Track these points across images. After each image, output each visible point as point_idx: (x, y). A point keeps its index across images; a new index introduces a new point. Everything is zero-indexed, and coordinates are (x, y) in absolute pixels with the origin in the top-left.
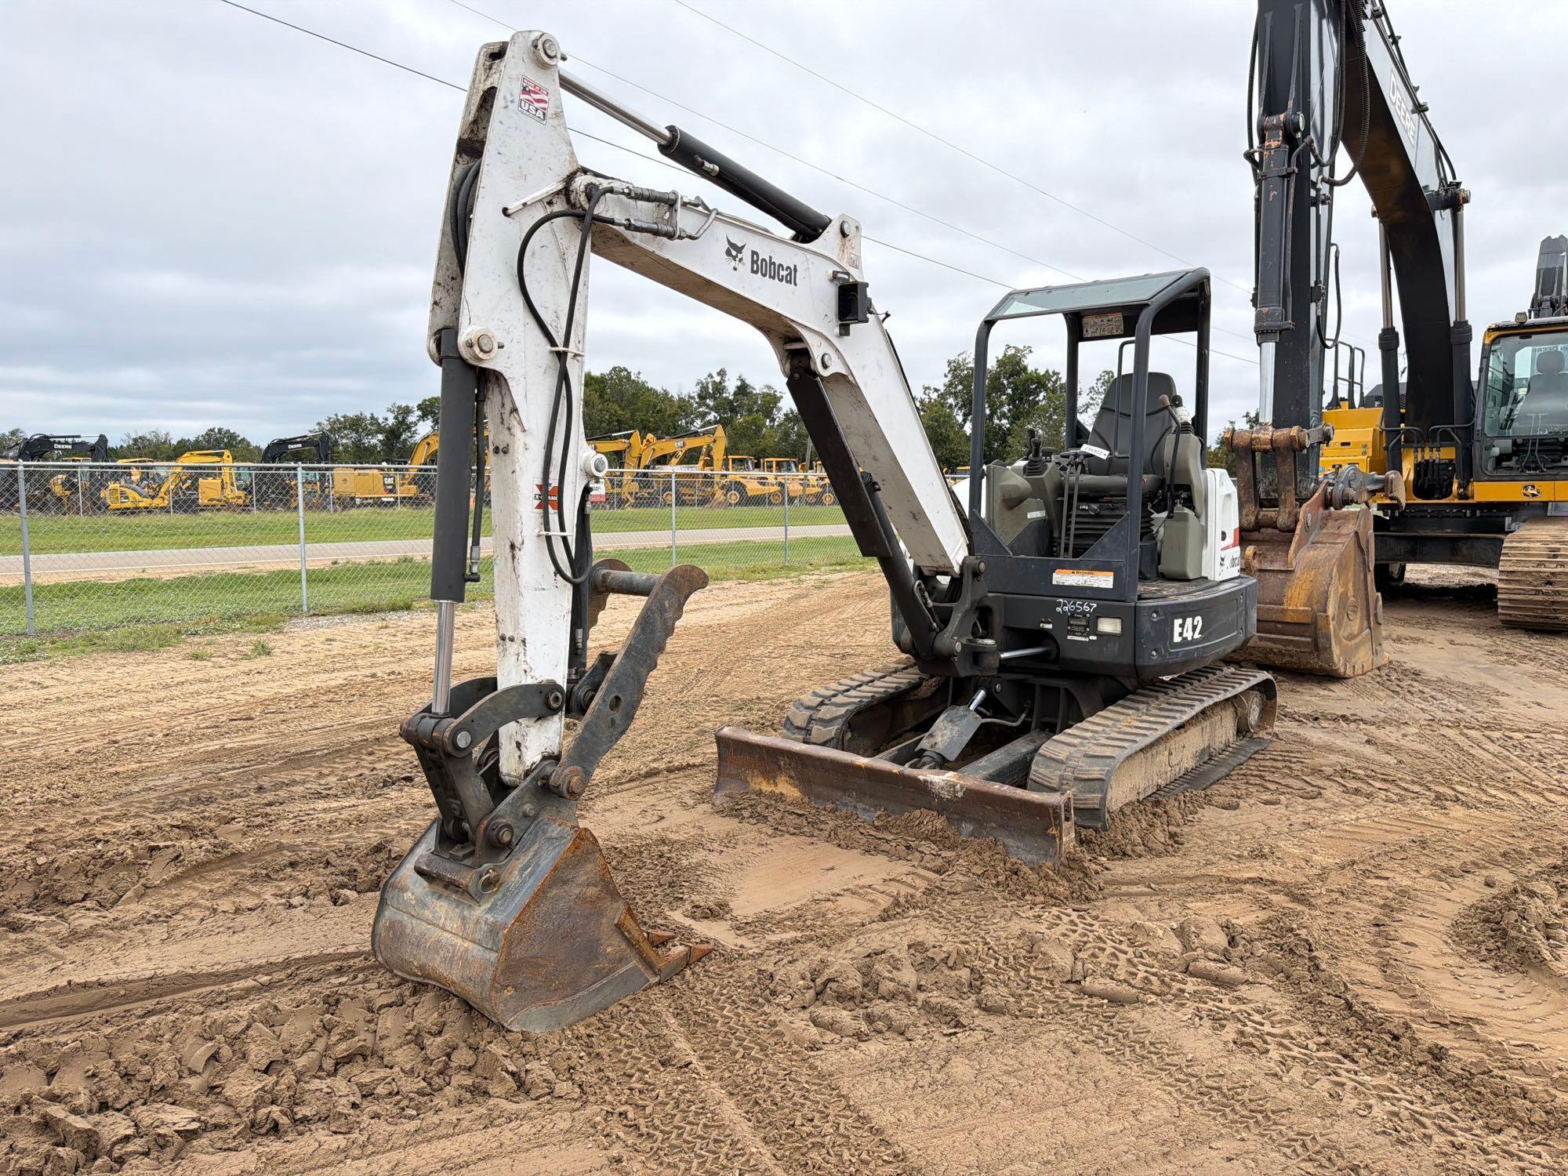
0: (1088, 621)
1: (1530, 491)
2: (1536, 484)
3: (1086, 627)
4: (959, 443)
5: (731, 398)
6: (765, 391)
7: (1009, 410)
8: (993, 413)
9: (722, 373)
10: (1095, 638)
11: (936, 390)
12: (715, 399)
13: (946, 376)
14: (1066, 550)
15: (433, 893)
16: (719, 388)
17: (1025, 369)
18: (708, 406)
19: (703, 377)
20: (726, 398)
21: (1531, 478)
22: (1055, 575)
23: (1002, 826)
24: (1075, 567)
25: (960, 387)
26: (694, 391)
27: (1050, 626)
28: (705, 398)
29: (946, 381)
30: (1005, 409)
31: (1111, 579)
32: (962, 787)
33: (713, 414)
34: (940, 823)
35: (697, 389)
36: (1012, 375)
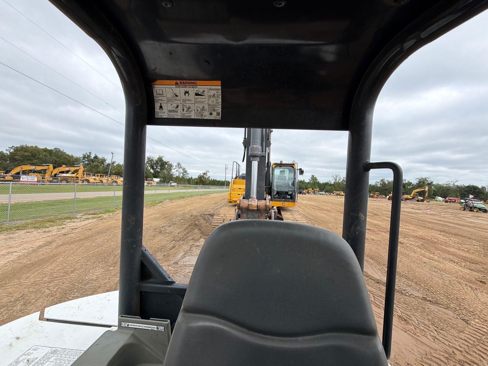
1: (283, 204)
2: (285, 202)
4: (149, 174)
5: (92, 159)
6: (102, 158)
8: (156, 168)
9: (90, 153)
12: (88, 158)
16: (89, 156)
17: (163, 160)
18: (85, 160)
19: (84, 153)
20: (91, 159)
21: (284, 201)
26: (82, 156)
28: (85, 158)
30: (159, 167)
33: (87, 162)
35: (83, 156)
36: (160, 161)
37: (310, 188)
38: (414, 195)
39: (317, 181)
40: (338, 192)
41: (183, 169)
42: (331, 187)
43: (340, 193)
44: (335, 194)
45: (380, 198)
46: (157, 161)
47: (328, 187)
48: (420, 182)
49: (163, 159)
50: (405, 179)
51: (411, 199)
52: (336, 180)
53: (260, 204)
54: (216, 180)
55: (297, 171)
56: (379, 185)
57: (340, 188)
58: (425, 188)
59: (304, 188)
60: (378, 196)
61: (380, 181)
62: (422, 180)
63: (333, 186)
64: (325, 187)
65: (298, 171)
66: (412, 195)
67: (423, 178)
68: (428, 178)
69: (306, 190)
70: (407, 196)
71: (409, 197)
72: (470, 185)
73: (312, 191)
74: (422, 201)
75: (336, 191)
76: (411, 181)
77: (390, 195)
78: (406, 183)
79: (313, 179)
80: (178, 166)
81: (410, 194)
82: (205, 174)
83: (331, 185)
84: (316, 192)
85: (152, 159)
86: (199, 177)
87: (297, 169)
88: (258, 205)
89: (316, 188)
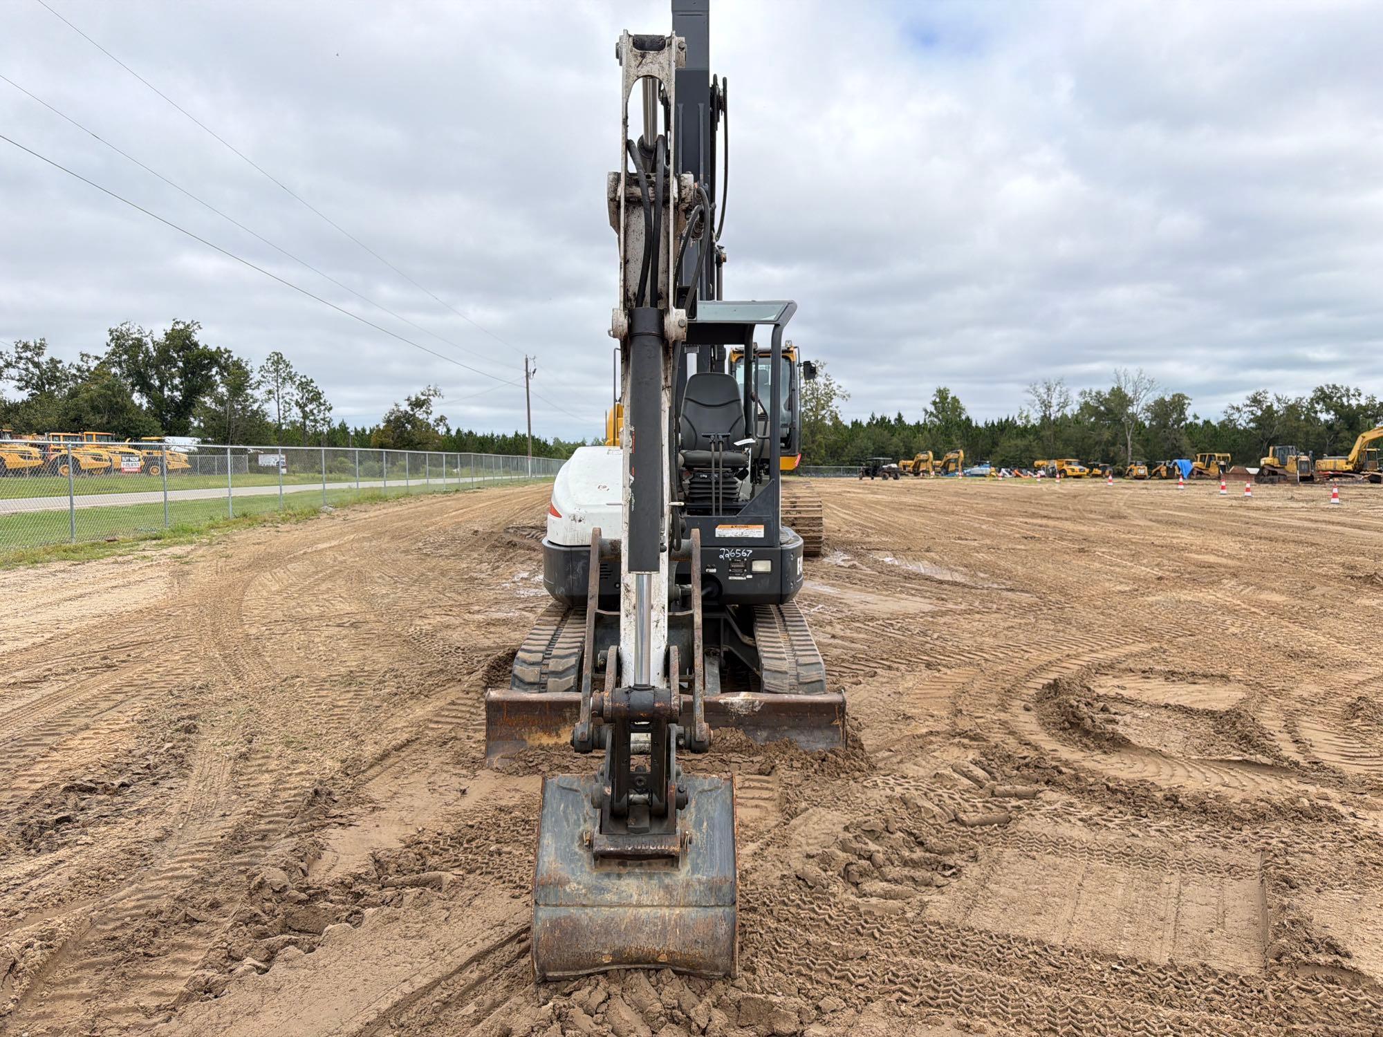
0: (745, 564)
3: (744, 568)
7: (182, 383)
8: (163, 384)
10: (750, 577)
11: (97, 358)
13: (108, 345)
14: (717, 510)
15: (608, 875)
17: (196, 345)
22: (717, 530)
23: (792, 727)
24: (734, 523)
25: (125, 357)
27: (714, 571)
29: (109, 349)
30: (177, 381)
31: (762, 530)
32: (760, 702)
34: (741, 735)
36: (182, 349)
37: (924, 450)
38: (1360, 454)
39: (959, 416)
40: (1055, 464)
41: (301, 383)
42: (1025, 442)
43: (1065, 467)
44: (1042, 472)
45: (1232, 477)
46: (163, 350)
47: (1013, 442)
49: (195, 338)
50: (1357, 390)
51: (1349, 471)
52: (1047, 405)
54: (471, 433)
56: (1243, 421)
57: (1067, 442)
59: (896, 452)
60: (1223, 468)
61: (1248, 402)
63: (1031, 437)
64: (995, 444)
66: (1353, 455)
69: (909, 462)
70: (1335, 463)
71: (1341, 464)
73: (934, 467)
75: (1050, 459)
77: (1262, 463)
78: (1359, 406)
79: (944, 410)
80: (277, 370)
81: (1349, 451)
82: (418, 404)
83: (1024, 432)
84: (952, 467)
85: (139, 340)
86: (388, 421)
89: (952, 450)
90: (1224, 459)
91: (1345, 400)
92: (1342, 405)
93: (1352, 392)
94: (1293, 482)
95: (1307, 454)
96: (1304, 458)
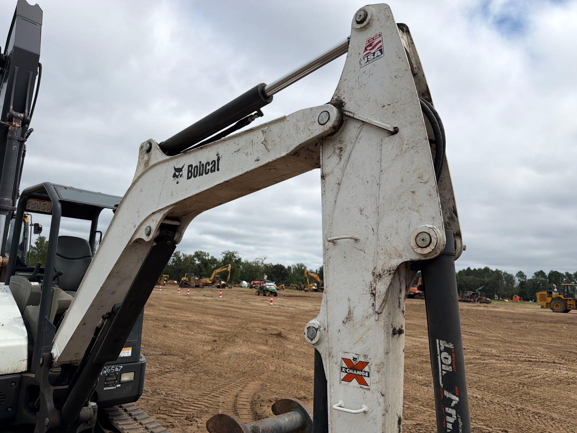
0: (117, 377)
3: (115, 380)
10: (119, 385)
31: (130, 351)
38: (214, 277)
45: (169, 284)
48: (226, 258)
50: (208, 254)
51: (210, 284)
53: (6, 261)
55: (30, 227)
58: (227, 267)
60: (166, 282)
62: (229, 256)
65: (33, 227)
66: (212, 278)
67: (230, 252)
68: (236, 253)
70: (206, 280)
71: (208, 280)
72: (278, 264)
74: (224, 286)
76: (215, 257)
77: (183, 280)
78: (208, 259)
81: (210, 277)
87: (30, 224)
88: (3, 261)
90: (166, 277)
91: (204, 257)
92: (203, 258)
93: (206, 254)
94: (193, 287)
95: (198, 277)
96: (197, 278)
